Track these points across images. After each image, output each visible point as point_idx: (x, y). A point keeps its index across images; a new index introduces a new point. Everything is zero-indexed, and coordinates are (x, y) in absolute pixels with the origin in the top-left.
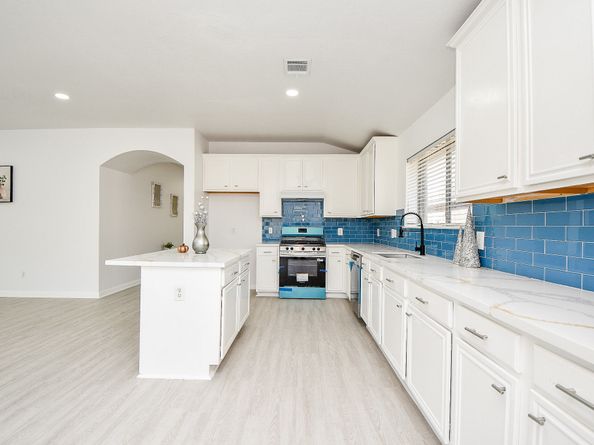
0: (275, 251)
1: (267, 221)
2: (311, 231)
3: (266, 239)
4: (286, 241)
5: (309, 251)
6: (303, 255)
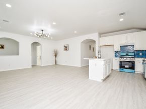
0: (118, 59)
1: (116, 52)
2: (130, 54)
3: (116, 56)
4: (122, 57)
5: (129, 59)
6: (127, 60)
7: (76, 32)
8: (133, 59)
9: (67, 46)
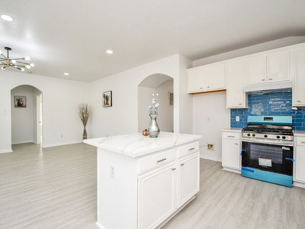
0: (238, 136)
2: (277, 119)
5: (272, 139)
6: (266, 141)
7: (110, 52)
8: (289, 138)
9: (108, 94)
